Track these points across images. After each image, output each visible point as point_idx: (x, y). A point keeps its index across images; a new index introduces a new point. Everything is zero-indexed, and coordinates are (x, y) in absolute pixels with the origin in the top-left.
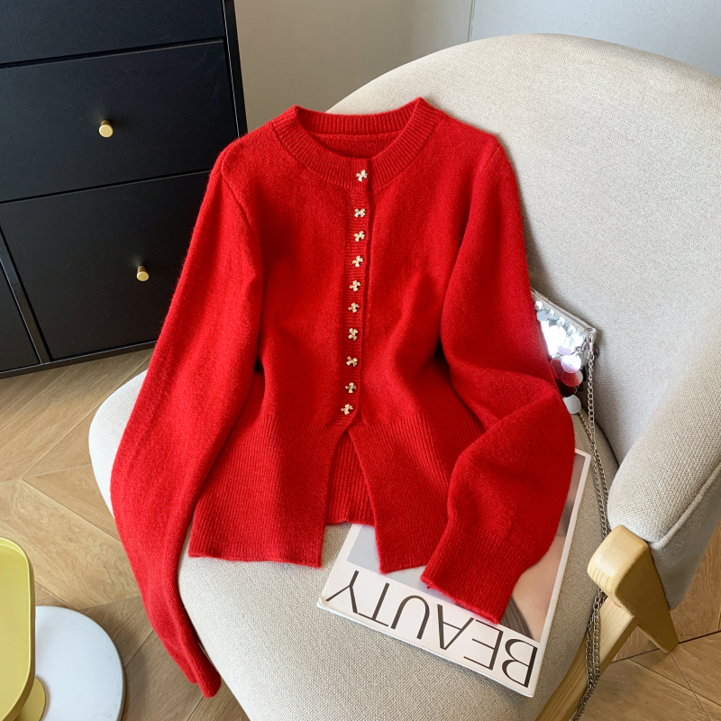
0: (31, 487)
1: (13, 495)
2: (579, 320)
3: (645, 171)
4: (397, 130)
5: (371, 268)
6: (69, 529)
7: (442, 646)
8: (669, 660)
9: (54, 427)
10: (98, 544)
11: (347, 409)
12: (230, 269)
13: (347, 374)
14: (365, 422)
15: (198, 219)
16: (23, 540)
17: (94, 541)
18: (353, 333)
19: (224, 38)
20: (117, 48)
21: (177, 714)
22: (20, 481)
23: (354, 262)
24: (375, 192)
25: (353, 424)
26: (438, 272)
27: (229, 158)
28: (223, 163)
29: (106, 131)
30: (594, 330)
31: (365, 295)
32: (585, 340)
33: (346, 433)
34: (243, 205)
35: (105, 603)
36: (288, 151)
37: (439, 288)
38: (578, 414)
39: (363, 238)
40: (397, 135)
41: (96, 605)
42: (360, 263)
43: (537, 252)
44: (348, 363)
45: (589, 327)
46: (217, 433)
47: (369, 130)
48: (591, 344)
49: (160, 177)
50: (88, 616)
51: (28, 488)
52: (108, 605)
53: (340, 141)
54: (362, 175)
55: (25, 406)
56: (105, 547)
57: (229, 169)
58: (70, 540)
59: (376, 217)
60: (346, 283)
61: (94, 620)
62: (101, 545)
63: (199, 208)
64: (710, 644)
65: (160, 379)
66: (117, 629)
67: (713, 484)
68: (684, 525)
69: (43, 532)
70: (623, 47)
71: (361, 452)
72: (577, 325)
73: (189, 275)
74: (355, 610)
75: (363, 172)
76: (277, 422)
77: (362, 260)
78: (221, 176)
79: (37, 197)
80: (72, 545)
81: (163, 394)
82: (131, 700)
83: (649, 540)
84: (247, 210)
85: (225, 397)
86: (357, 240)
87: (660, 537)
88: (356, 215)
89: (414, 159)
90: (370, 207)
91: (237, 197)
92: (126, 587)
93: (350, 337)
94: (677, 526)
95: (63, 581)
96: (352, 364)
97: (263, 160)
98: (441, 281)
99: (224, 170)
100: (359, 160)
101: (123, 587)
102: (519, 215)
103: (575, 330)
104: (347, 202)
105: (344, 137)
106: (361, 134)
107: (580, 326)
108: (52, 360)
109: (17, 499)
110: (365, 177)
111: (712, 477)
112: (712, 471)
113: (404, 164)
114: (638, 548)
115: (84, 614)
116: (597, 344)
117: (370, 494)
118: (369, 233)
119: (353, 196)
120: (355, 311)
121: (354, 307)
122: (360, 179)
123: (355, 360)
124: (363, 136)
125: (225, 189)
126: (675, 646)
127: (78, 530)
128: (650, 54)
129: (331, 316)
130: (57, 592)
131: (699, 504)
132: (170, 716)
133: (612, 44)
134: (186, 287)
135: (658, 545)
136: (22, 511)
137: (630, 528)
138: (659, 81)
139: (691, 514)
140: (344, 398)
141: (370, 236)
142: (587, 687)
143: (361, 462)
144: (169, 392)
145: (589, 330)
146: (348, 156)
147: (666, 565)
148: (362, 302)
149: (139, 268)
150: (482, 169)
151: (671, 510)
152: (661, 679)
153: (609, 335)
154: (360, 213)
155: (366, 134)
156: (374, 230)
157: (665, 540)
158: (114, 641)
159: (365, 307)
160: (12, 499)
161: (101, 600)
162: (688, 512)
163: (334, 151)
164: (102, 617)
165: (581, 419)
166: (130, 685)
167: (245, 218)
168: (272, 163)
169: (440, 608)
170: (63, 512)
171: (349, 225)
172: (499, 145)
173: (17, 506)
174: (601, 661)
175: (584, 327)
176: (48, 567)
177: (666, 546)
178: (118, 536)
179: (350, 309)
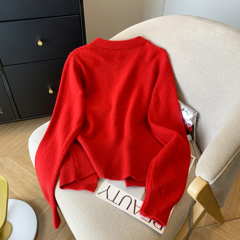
0: (12, 160)
1: (5, 162)
2: (192, 109)
3: (214, 60)
6: (23, 174)
7: (134, 213)
8: (221, 227)
9: (21, 140)
10: (32, 179)
16: (8, 177)
17: (31, 178)
19: (80, 14)
20: (45, 16)
21: (54, 237)
22: (8, 158)
29: (40, 43)
30: (196, 113)
32: (193, 116)
35: (33, 199)
38: (191, 141)
41: (30, 199)
45: (195, 112)
48: (195, 118)
49: (57, 59)
50: (27, 203)
51: (10, 160)
52: (34, 200)
55: (11, 133)
56: (34, 181)
58: (23, 178)
61: (29, 204)
62: (33, 180)
64: (236, 222)
66: (36, 208)
67: (230, 164)
68: (220, 177)
69: (14, 175)
70: (209, 19)
72: (191, 111)
74: (107, 198)
79: (17, 64)
80: (24, 179)
82: (39, 231)
83: (208, 181)
87: (212, 180)
92: (40, 194)
94: (218, 177)
95: (20, 191)
101: (39, 194)
103: (190, 113)
107: (192, 112)
108: (20, 118)
109: (7, 163)
111: (230, 161)
112: (230, 159)
114: (204, 184)
115: (26, 202)
116: (197, 118)
126: (223, 222)
127: (26, 175)
128: (217, 22)
130: (17, 194)
131: (225, 170)
132: (52, 237)
133: (206, 18)
135: (211, 183)
136: (8, 168)
137: (202, 177)
138: (220, 30)
139: (223, 173)
142: (189, 232)
145: (195, 113)
147: (215, 190)
149: (50, 89)
151: (216, 171)
152: (218, 233)
153: (201, 115)
157: (213, 181)
158: (35, 212)
160: (5, 164)
161: (32, 198)
162: (222, 172)
164: (31, 204)
165: (192, 143)
166: (40, 226)
169: (136, 201)
170: (21, 168)
173: (6, 166)
174: (194, 223)
175: (193, 112)
176: (15, 186)
177: (214, 184)
178: (37, 176)
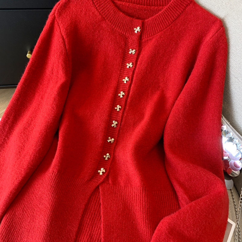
4: (163, 6)
5: (132, 86)
11: (102, 171)
12: (52, 73)
13: (107, 147)
14: (110, 182)
15: (38, 41)
18: (115, 123)
23: (124, 80)
24: (143, 41)
25: (103, 182)
26: (170, 94)
27: (61, 7)
28: (57, 10)
31: (126, 101)
33: (98, 187)
34: (65, 37)
36: (96, 8)
37: (169, 105)
39: (131, 67)
40: (162, 8)
42: (127, 81)
43: (230, 94)
44: (109, 141)
46: (23, 176)
47: (147, 3)
53: (128, 7)
54: (137, 30)
57: (60, 14)
59: (141, 56)
60: (117, 92)
63: (40, 35)
65: (4, 130)
71: (103, 203)
73: (28, 73)
75: (138, 28)
76: (58, 177)
77: (128, 80)
78: (55, 17)
81: (4, 139)
84: (66, 40)
85: (32, 153)
86: (128, 67)
88: (130, 52)
89: (170, 25)
90: (139, 49)
91: (62, 31)
93: (113, 125)
96: (110, 142)
97: (81, 11)
98: (170, 100)
99: (57, 14)
100: (137, 20)
102: (225, 72)
104: (126, 44)
105: (131, 5)
106: (142, 5)
110: (139, 31)
113: (163, 27)
117: (102, 235)
118: (135, 65)
119: (130, 41)
120: (118, 110)
121: (118, 107)
122: (136, 32)
123: (113, 139)
124: (142, 6)
125: (56, 25)
129: (104, 112)
134: (26, 80)
140: (101, 163)
141: (136, 67)
143: (102, 210)
144: (8, 138)
146: (131, 17)
148: (123, 105)
150: (209, 38)
154: (132, 52)
155: (144, 5)
156: (138, 63)
159: (124, 109)
163: (124, 12)
167: (65, 45)
168: (85, 14)
171: (125, 57)
172: (222, 27)
179: (116, 108)
